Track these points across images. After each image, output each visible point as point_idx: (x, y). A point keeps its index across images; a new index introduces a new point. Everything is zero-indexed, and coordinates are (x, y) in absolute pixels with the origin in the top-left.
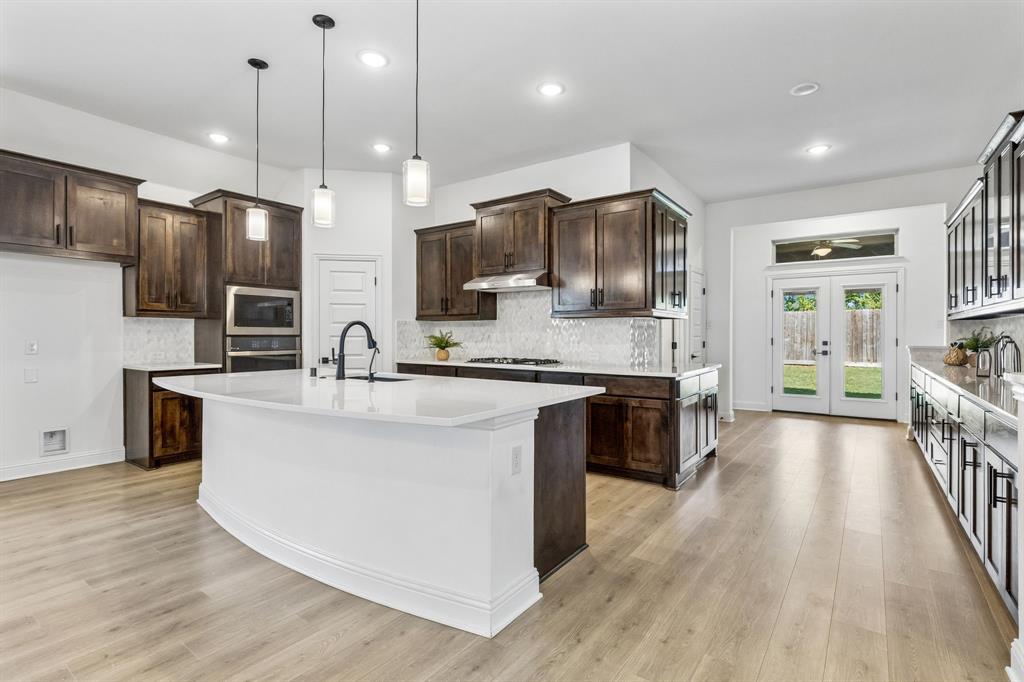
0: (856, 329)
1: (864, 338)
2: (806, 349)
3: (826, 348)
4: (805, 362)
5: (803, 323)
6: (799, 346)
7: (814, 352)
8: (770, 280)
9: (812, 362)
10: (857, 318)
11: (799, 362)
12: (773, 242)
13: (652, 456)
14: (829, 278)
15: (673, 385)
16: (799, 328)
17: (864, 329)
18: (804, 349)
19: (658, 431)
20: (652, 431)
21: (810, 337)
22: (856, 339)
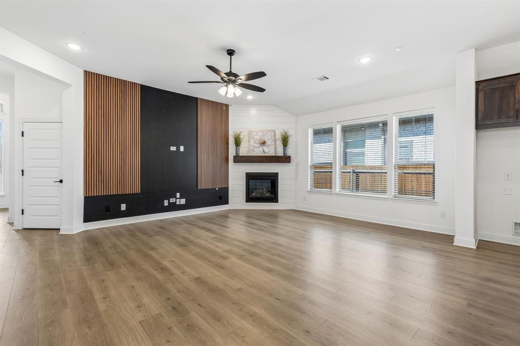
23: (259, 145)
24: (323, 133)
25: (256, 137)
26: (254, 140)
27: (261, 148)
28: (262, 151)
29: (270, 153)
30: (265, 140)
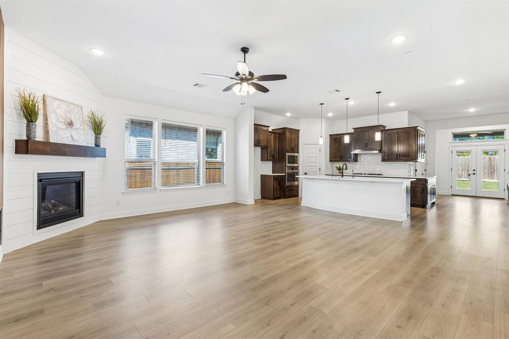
0: (491, 165)
1: (495, 169)
2: (465, 173)
3: (474, 172)
4: (464, 179)
5: (463, 161)
6: (461, 172)
7: (469, 175)
8: (451, 147)
9: (468, 179)
10: (492, 160)
11: (461, 179)
12: (452, 133)
13: (419, 200)
14: (476, 146)
15: (426, 181)
16: (461, 164)
17: (496, 165)
18: (463, 173)
19: (421, 193)
20: (419, 193)
21: (466, 168)
22: (491, 169)
23: (65, 127)
24: (141, 126)
25: (58, 111)
26: (56, 115)
27: (68, 131)
28: (70, 137)
29: (81, 141)
30: (73, 120)
